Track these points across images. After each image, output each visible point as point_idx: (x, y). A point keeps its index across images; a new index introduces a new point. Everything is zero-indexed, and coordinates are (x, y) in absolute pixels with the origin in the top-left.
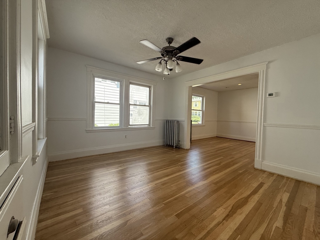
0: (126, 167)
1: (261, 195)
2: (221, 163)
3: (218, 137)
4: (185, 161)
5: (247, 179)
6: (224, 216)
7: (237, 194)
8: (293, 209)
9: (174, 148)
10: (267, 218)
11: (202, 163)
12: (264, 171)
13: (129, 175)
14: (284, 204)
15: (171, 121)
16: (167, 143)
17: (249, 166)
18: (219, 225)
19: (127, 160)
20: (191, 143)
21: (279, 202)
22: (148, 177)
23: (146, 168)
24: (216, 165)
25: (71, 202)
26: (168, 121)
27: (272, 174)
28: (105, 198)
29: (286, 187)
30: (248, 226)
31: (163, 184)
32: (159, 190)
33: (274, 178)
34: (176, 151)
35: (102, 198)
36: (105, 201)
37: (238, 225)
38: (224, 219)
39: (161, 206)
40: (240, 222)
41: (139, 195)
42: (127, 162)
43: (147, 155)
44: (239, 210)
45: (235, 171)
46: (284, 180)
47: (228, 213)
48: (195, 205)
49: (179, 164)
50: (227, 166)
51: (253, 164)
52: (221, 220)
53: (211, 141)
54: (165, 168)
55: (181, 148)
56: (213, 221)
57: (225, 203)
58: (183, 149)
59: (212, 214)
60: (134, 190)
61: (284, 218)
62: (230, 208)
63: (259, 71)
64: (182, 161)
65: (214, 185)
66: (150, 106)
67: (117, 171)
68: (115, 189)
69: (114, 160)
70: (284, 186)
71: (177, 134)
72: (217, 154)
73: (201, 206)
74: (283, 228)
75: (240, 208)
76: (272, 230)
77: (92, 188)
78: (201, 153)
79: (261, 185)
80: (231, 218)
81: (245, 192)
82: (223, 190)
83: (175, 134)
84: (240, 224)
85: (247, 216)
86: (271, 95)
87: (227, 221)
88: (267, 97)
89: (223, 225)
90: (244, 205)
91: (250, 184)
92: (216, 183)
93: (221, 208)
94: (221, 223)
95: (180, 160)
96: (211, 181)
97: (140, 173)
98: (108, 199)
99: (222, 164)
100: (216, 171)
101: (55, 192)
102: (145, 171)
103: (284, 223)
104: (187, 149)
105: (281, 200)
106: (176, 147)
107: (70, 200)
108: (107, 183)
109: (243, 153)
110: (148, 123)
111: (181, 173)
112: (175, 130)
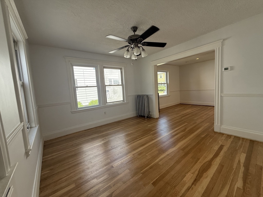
0: (107, 140)
1: (222, 158)
2: (185, 129)
3: (181, 105)
4: (155, 130)
5: (209, 143)
6: (192, 181)
7: (202, 158)
8: (250, 168)
9: (146, 118)
10: (229, 180)
11: (170, 131)
12: (223, 134)
13: (111, 148)
14: (242, 165)
15: (142, 96)
16: (140, 115)
17: (210, 130)
18: (189, 189)
19: (108, 133)
20: (159, 112)
21: (238, 163)
22: (127, 148)
23: (124, 140)
24: (182, 131)
25: (65, 178)
26: (138, 96)
27: (229, 136)
28: (92, 172)
29: (242, 148)
30: (214, 189)
31: (139, 154)
32: (137, 160)
33: (231, 140)
34: (148, 121)
35: (90, 172)
36: (93, 174)
37: (205, 188)
38: (193, 184)
39: (140, 176)
40: (206, 185)
41: (120, 166)
42: (108, 135)
43: (123, 127)
44: (205, 174)
45: (198, 136)
46: (240, 141)
47: (196, 178)
48: (168, 172)
49: (151, 133)
50: (191, 131)
51: (213, 128)
52: (190, 185)
53: (176, 108)
54: (140, 138)
55: (152, 118)
56: (184, 187)
57: (192, 167)
58: (153, 118)
59: (182, 179)
60: (116, 162)
61: (243, 178)
62: (197, 173)
63: (215, 49)
64: (153, 131)
65: (182, 151)
66: (122, 85)
67: (100, 144)
68: (100, 163)
69: (97, 134)
70: (241, 147)
71: (147, 106)
72: (182, 121)
73: (173, 173)
74: (243, 188)
75: (205, 172)
76: (234, 191)
77: (81, 163)
78: (169, 121)
79: (221, 148)
80: (198, 182)
81: (208, 156)
82: (190, 155)
83: (145, 107)
84: (206, 188)
85: (212, 179)
86: (226, 69)
87: (195, 185)
88: (223, 71)
89: (192, 189)
90: (208, 169)
91: (211, 148)
92: (183, 149)
93: (189, 173)
94: (190, 188)
95: (151, 130)
96: (178, 148)
97: (119, 145)
98: (95, 172)
99: (187, 130)
100: (182, 137)
101: (51, 170)
102: (123, 143)
103: (244, 183)
104: (156, 118)
105: (239, 161)
106: (147, 117)
107: (63, 176)
108: (93, 157)
109: (203, 118)
110: (122, 100)
111: (153, 142)
112: (145, 103)
